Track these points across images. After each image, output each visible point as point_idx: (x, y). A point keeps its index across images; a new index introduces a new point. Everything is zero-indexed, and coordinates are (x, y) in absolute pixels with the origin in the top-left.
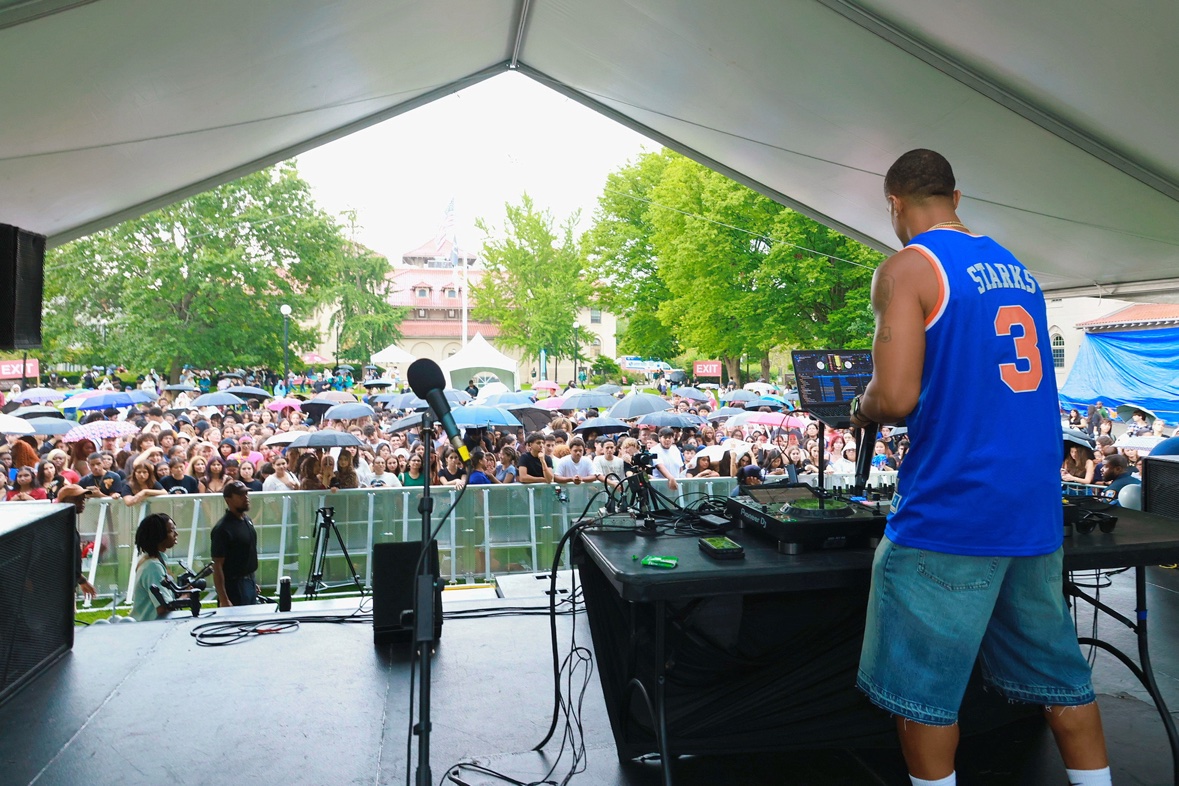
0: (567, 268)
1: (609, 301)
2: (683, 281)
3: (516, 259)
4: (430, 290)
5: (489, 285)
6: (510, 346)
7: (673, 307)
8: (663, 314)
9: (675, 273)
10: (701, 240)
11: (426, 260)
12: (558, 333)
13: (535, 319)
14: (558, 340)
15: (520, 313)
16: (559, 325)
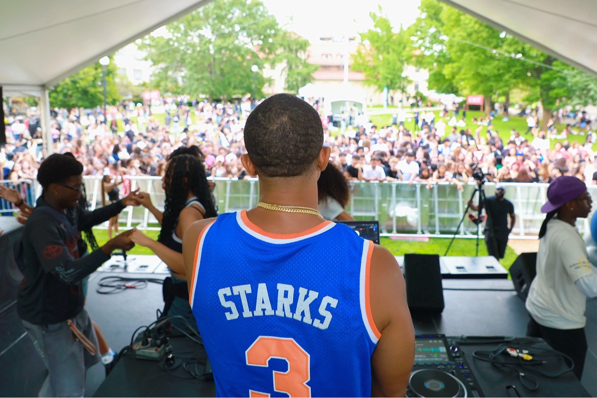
0: (399, 44)
1: (420, 62)
2: (459, 54)
3: (374, 38)
4: (331, 55)
5: (359, 53)
6: (369, 85)
7: (453, 68)
8: (447, 71)
9: (454, 49)
10: (469, 30)
11: (330, 39)
12: (394, 79)
13: (382, 72)
14: (394, 82)
15: (374, 68)
16: (395, 75)
